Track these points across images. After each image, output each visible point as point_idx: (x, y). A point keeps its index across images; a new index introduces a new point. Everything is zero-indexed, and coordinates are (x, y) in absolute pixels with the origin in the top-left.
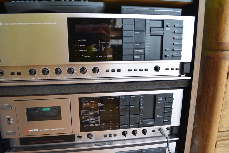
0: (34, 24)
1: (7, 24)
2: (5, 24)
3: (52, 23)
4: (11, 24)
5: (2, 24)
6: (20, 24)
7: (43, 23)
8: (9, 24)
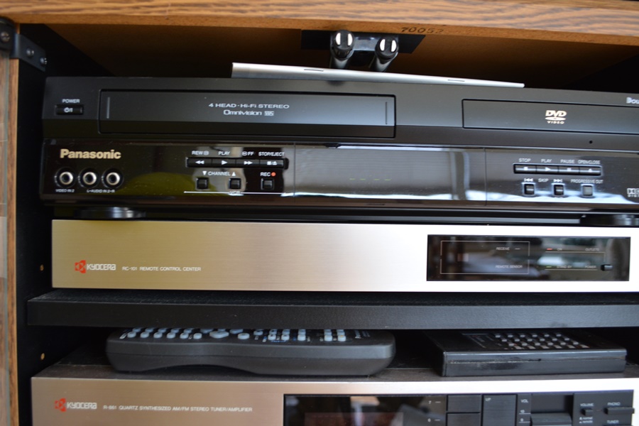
0: (187, 409)
1: (111, 407)
2: (105, 407)
3: (238, 409)
4: (122, 408)
5: (96, 406)
6: (147, 408)
7: (212, 408)
8: (118, 407)
